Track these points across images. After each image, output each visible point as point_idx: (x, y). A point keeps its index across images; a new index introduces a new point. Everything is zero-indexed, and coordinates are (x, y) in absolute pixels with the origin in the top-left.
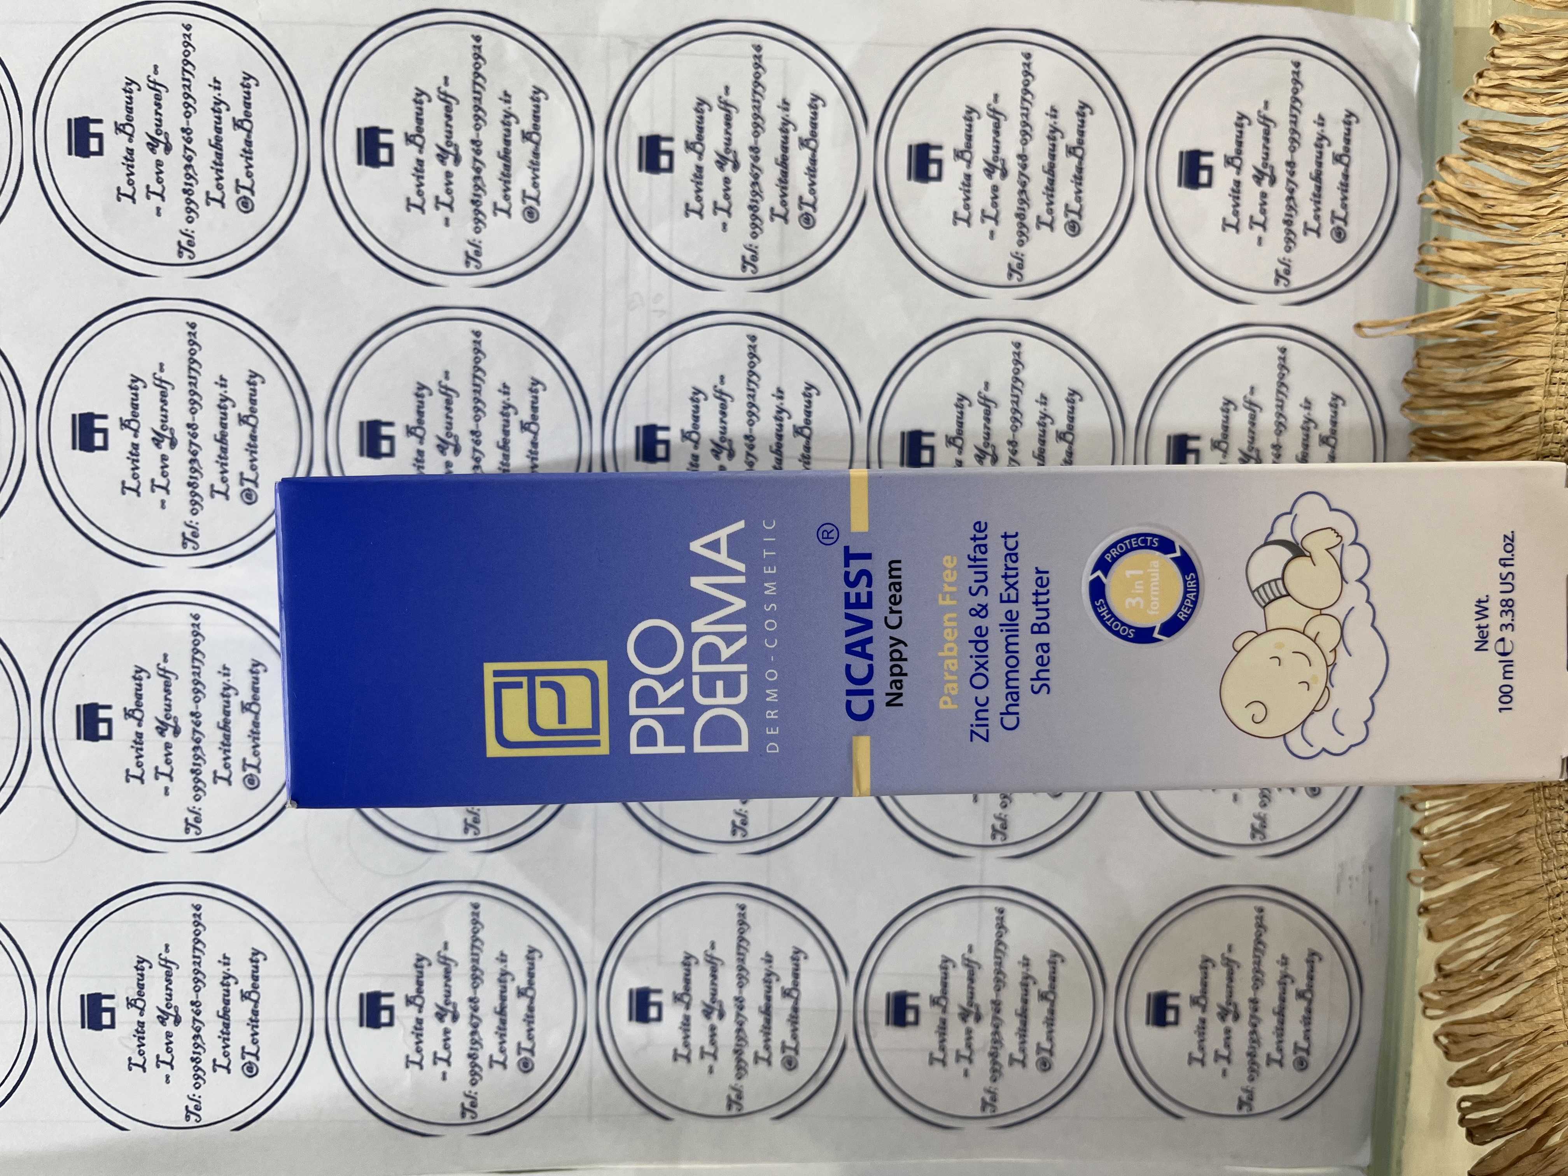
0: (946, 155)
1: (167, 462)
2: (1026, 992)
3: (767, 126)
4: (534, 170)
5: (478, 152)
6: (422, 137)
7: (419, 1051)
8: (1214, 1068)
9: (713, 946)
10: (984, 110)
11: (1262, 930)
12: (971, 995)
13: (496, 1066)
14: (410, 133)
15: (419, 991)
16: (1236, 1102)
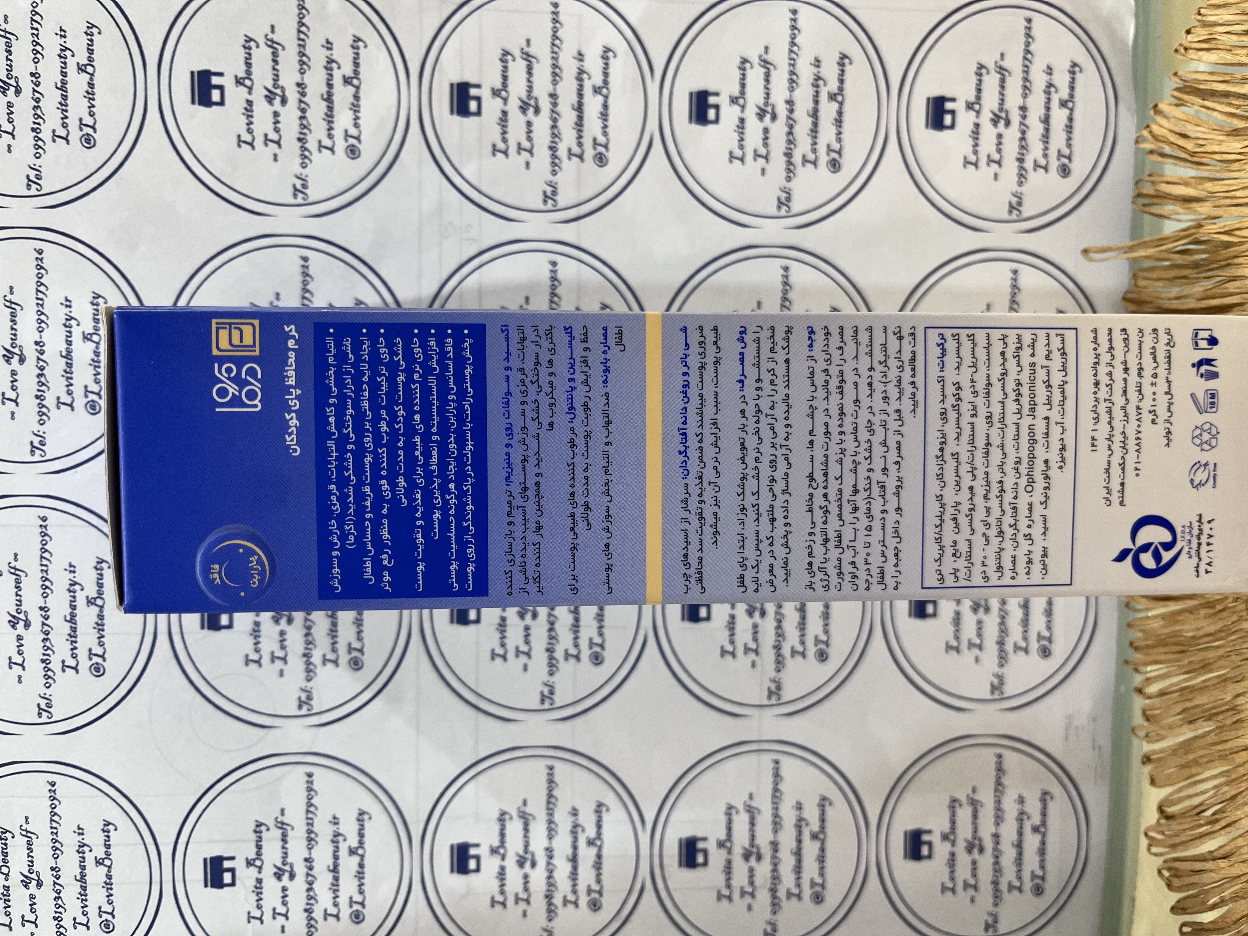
0: (723, 101)
1: (16, 377)
2: (800, 833)
3: (564, 75)
4: (355, 111)
5: (303, 94)
6: (250, 79)
7: (259, 907)
8: (963, 896)
9: (525, 803)
10: (755, 60)
11: (1001, 774)
12: (753, 838)
13: (330, 919)
14: (239, 76)
15: (259, 854)
16: (983, 926)
